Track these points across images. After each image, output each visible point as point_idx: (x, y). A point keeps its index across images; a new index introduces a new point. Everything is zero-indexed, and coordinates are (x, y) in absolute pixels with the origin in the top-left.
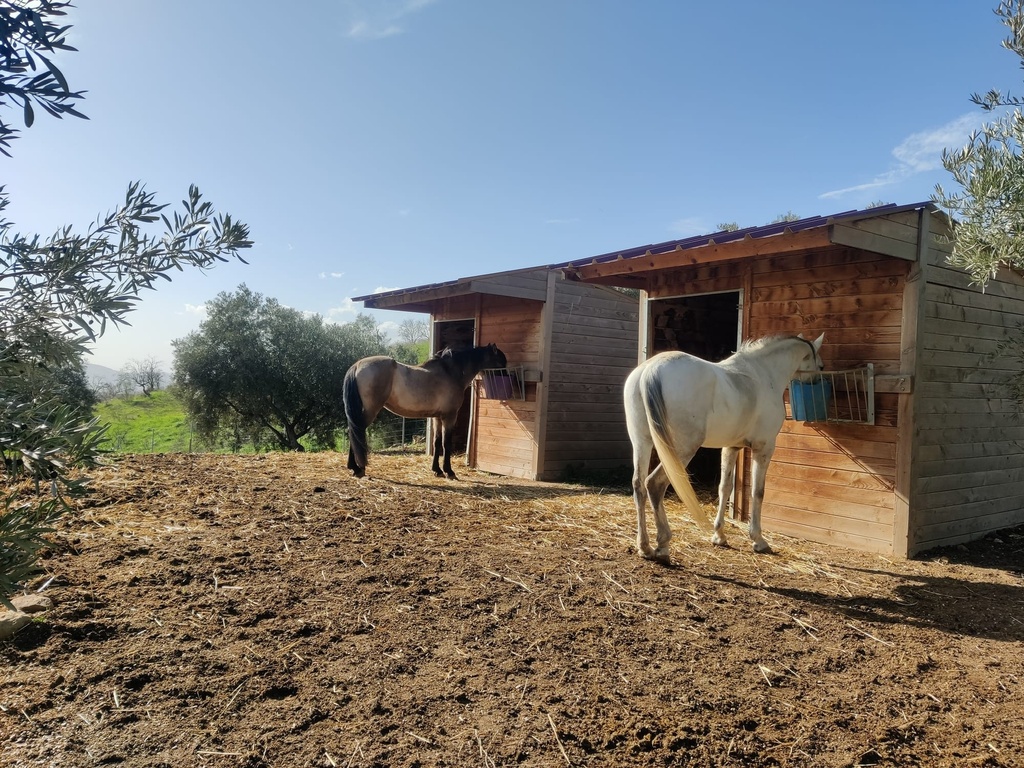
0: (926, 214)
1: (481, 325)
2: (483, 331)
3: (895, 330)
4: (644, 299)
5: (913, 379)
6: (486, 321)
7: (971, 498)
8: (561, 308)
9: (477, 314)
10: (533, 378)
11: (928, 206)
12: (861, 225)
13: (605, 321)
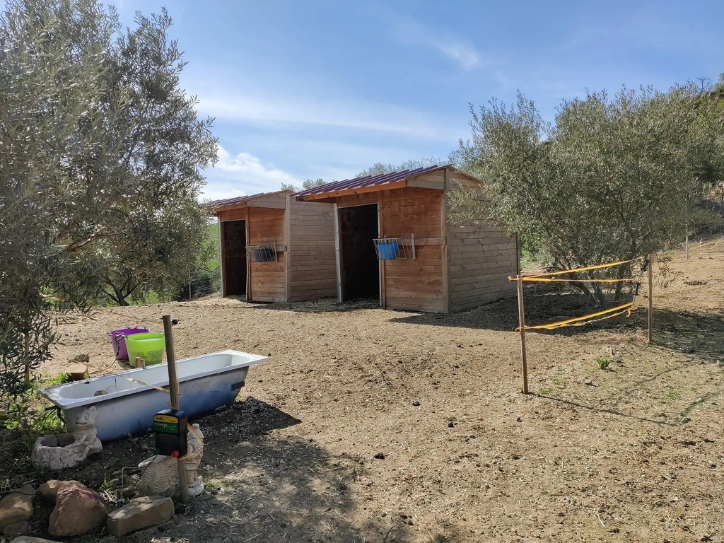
0: (447, 170)
1: (249, 222)
2: (251, 226)
3: (438, 219)
4: (336, 207)
5: (446, 239)
6: (252, 220)
7: (477, 287)
8: (293, 212)
9: (247, 216)
10: (281, 249)
11: (449, 167)
12: (418, 178)
13: (317, 218)
